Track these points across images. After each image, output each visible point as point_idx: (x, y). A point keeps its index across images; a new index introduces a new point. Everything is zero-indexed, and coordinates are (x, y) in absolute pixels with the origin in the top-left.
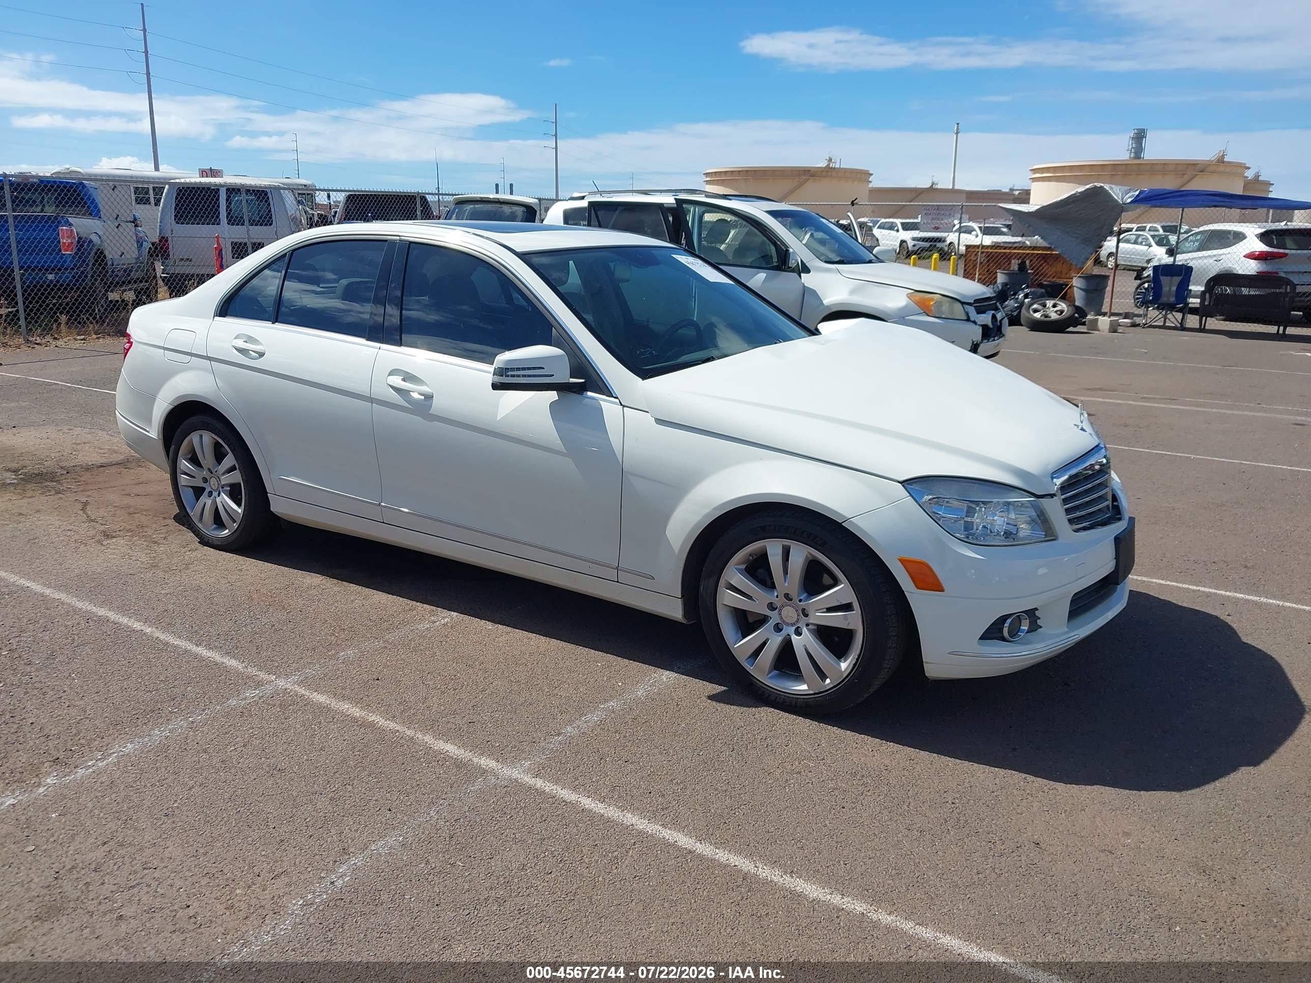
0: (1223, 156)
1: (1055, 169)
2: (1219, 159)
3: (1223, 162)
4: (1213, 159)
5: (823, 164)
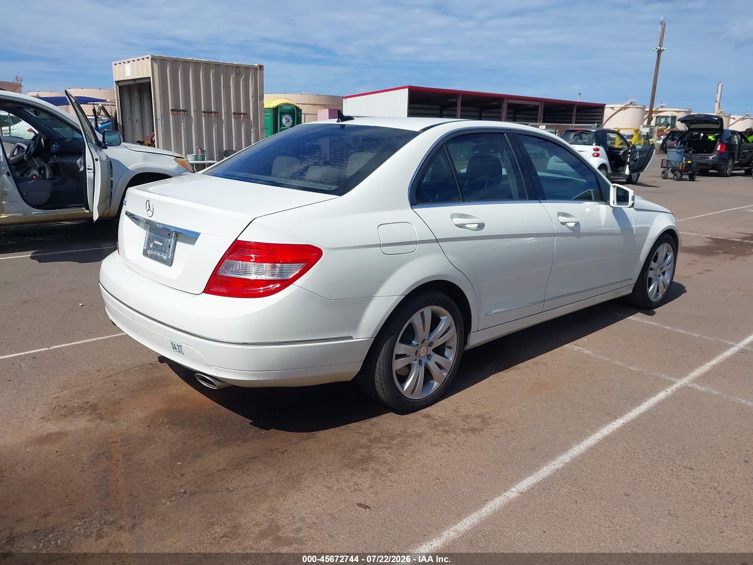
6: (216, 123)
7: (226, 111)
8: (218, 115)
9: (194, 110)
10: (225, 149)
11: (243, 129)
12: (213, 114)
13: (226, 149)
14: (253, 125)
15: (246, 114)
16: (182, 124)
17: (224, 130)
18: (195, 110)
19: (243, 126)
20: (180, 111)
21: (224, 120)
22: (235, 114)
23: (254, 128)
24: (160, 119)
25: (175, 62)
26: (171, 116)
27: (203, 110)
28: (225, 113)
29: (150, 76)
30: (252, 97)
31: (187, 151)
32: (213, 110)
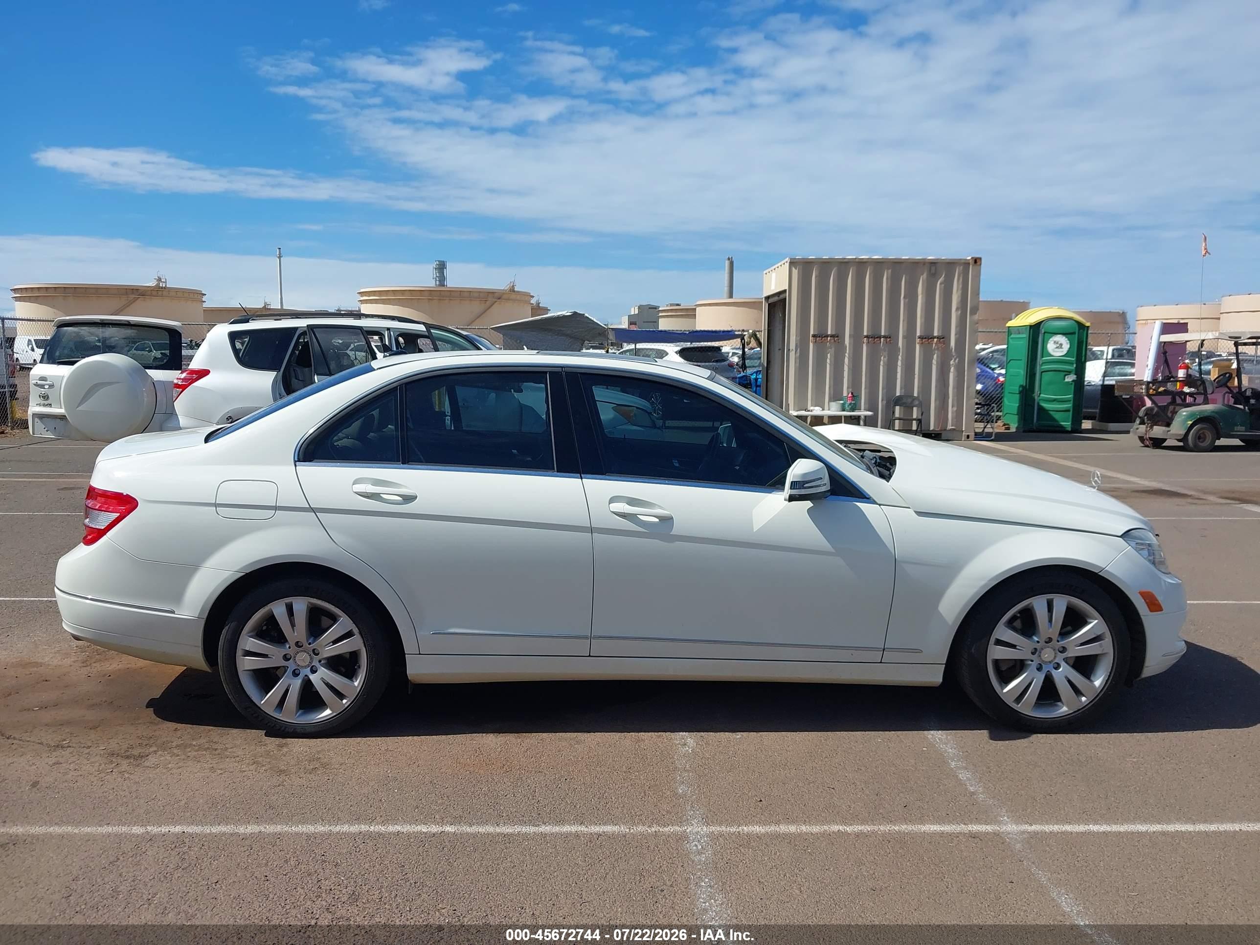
0: (513, 286)
1: (380, 293)
2: (510, 290)
3: (514, 291)
4: (506, 289)
5: (152, 283)
6: (886, 354)
7: (905, 334)
8: (890, 341)
9: (850, 335)
10: (898, 394)
11: (934, 362)
12: (882, 339)
13: (901, 393)
14: (954, 354)
15: (943, 338)
16: (829, 355)
17: (899, 363)
18: (852, 333)
19: (935, 356)
20: (827, 336)
21: (901, 347)
22: (923, 338)
23: (955, 360)
24: (794, 349)
25: (825, 265)
26: (811, 345)
27: (865, 334)
28: (904, 337)
29: (787, 288)
30: (957, 309)
31: (832, 396)
32: (883, 334)
